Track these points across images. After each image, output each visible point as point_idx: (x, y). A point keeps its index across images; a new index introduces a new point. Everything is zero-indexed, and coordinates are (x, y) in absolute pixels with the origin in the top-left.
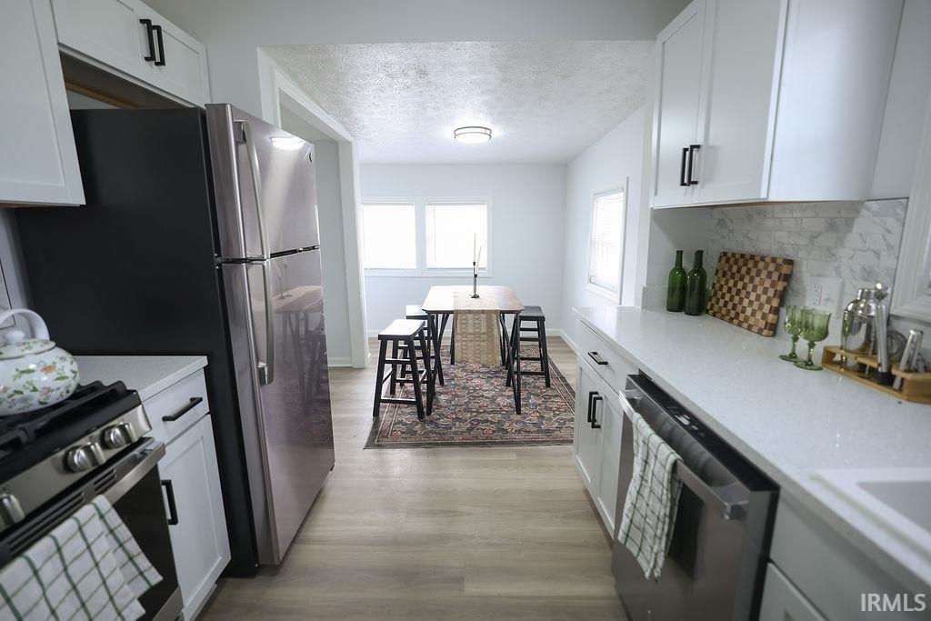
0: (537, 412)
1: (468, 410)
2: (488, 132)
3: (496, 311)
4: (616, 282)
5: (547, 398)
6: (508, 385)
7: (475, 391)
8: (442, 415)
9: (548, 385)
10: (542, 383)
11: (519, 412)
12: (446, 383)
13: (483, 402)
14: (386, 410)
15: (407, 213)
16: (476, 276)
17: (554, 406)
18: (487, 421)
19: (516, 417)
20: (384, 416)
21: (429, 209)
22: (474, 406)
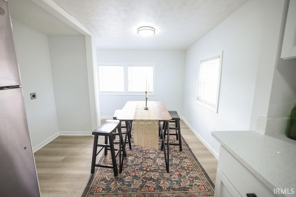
0: (178, 171)
1: (141, 169)
2: (153, 29)
3: (156, 120)
4: (215, 102)
5: (182, 159)
6: (162, 150)
7: (146, 153)
8: (127, 173)
9: (181, 150)
10: (177, 148)
11: (168, 172)
12: (132, 148)
13: (150, 162)
14: (98, 170)
15: (120, 69)
16: (147, 99)
17: (185, 165)
18: (151, 179)
19: (167, 175)
20: (97, 173)
21: (130, 68)
22: (145, 165)
